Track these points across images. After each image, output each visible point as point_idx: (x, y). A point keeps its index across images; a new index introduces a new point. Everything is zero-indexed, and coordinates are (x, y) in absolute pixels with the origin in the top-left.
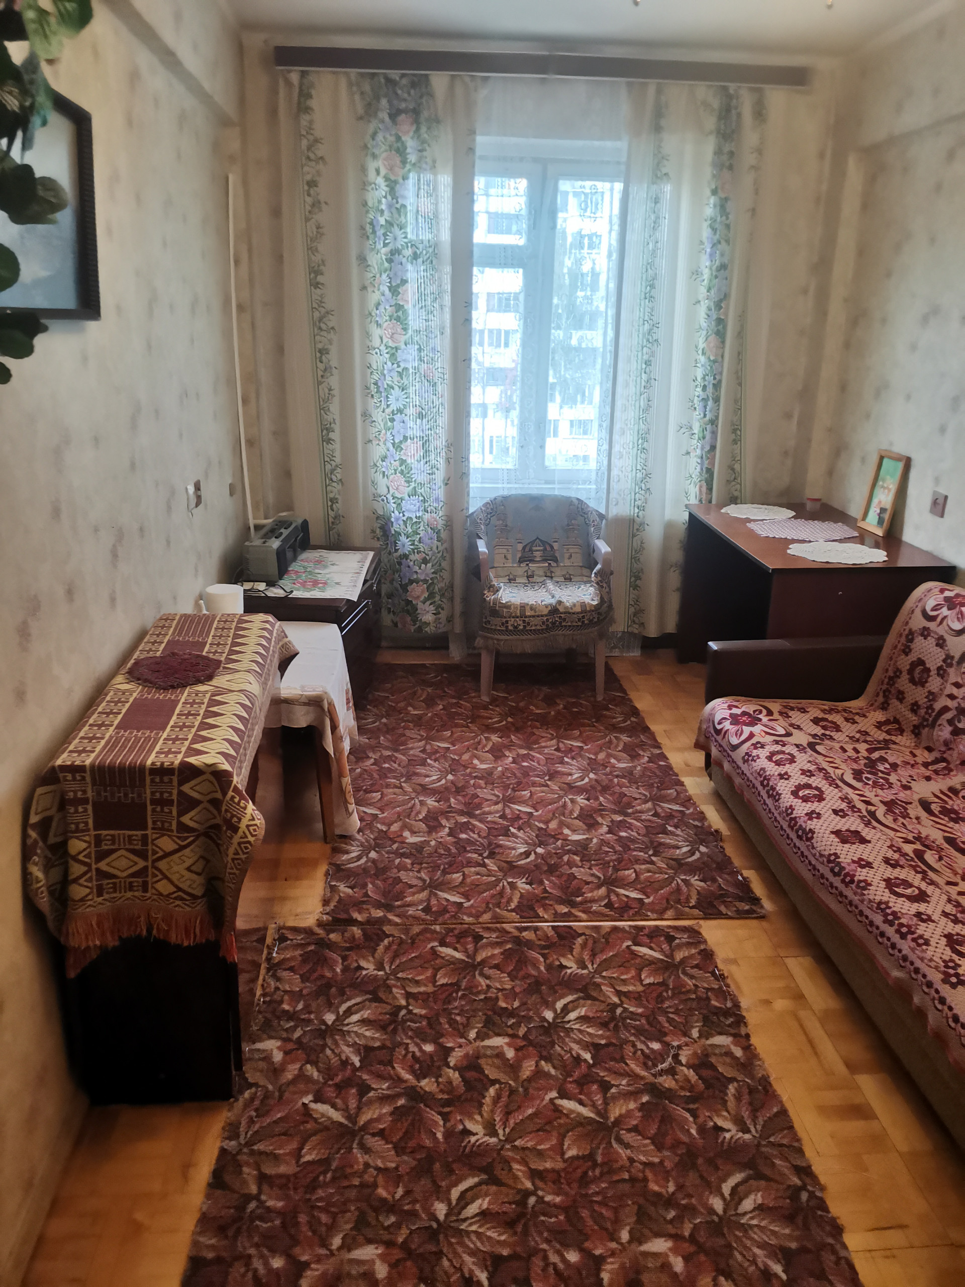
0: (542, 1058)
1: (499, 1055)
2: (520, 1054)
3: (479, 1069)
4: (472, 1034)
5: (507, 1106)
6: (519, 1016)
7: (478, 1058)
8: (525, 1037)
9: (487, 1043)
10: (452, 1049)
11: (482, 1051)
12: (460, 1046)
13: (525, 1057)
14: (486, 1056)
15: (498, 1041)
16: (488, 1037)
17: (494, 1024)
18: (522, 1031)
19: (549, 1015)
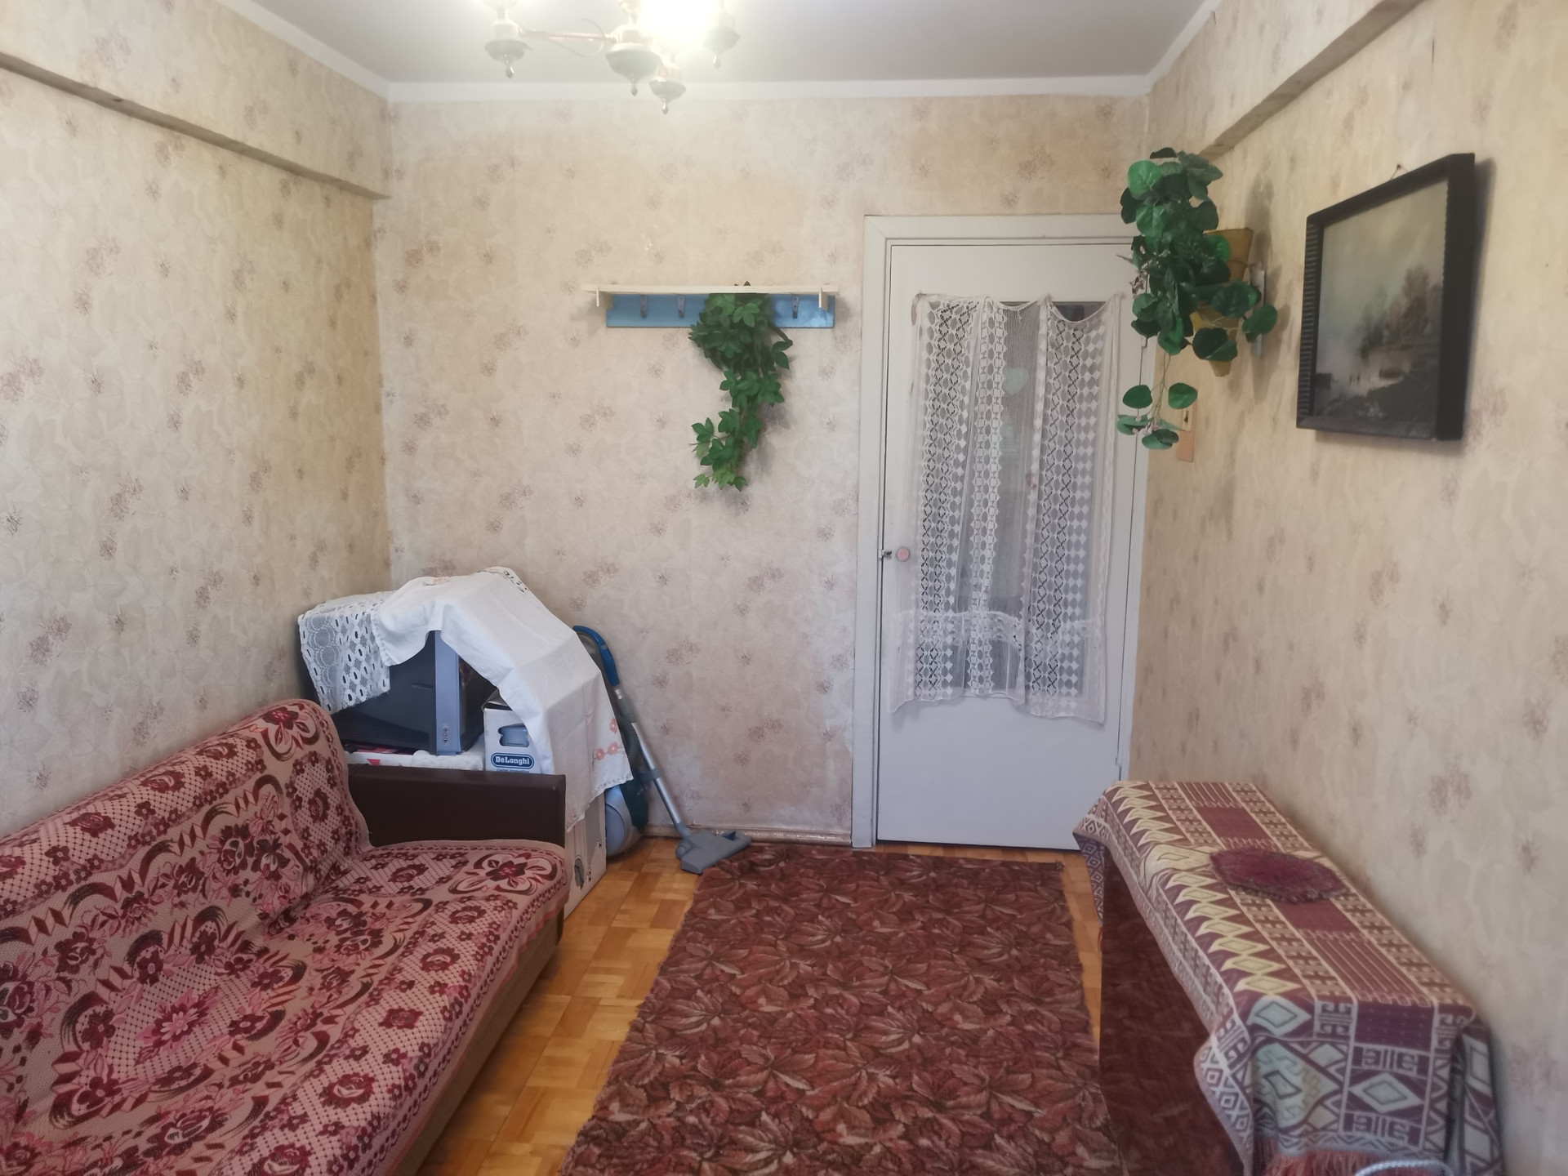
0: (811, 1121)
1: (852, 1128)
2: (831, 1126)
3: (875, 1119)
4: (877, 1149)
5: (854, 1090)
6: (823, 1162)
7: (875, 1128)
8: (821, 1140)
9: (863, 1141)
10: (900, 1138)
11: (869, 1133)
12: (891, 1140)
13: (828, 1123)
14: (867, 1129)
15: (851, 1140)
16: (861, 1146)
17: (852, 1156)
18: (824, 1146)
19: (789, 1159)
